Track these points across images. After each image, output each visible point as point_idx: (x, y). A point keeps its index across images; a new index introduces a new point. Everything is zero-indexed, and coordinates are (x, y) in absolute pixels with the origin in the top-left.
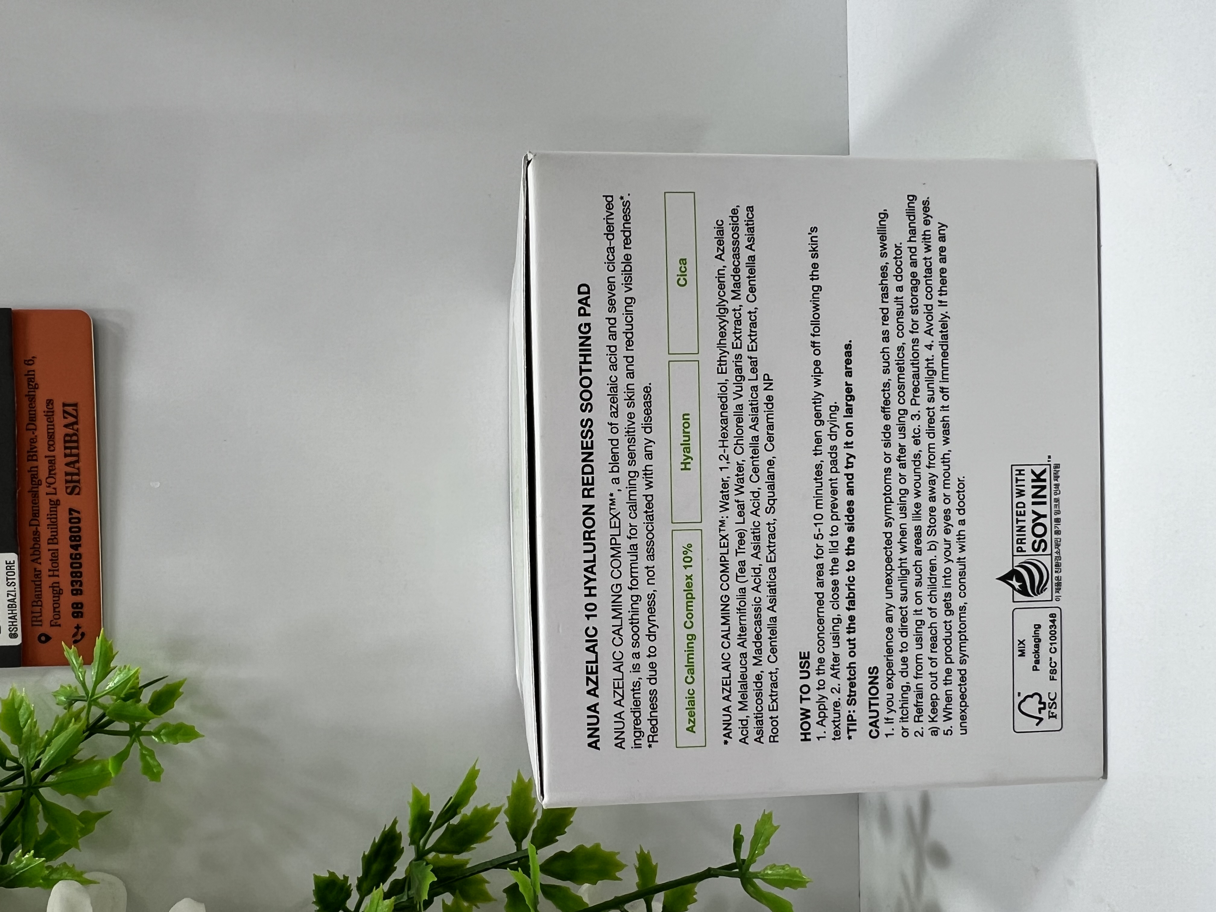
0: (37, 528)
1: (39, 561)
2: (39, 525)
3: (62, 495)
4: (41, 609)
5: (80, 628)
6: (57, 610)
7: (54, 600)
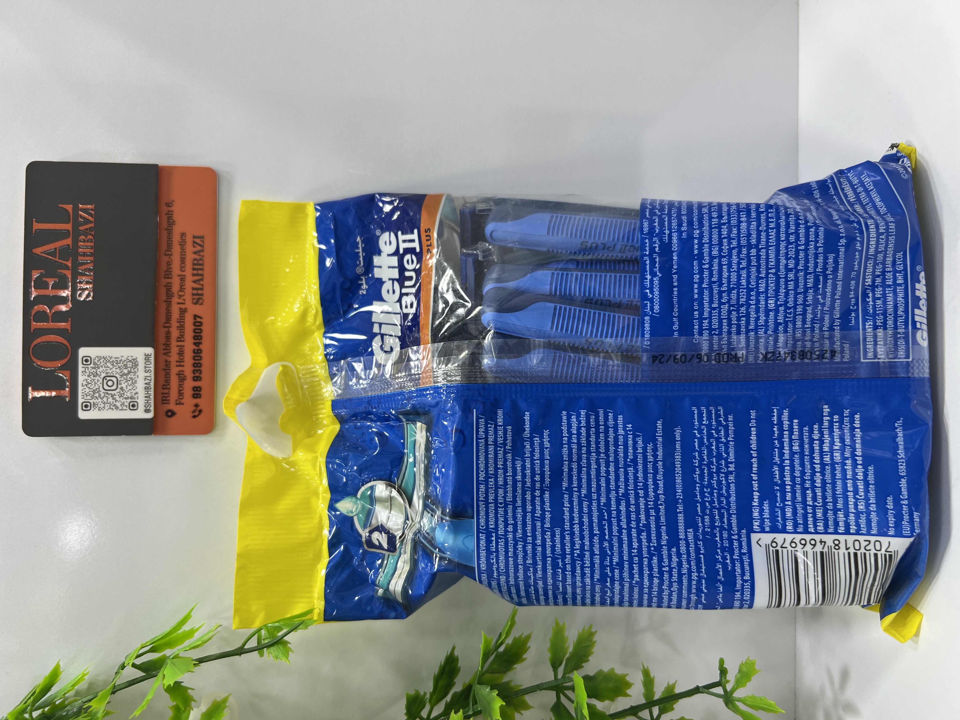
0: (169, 330)
1: (169, 354)
2: (170, 327)
3: (189, 305)
4: (169, 391)
5: (199, 406)
6: (182, 392)
7: (179, 385)
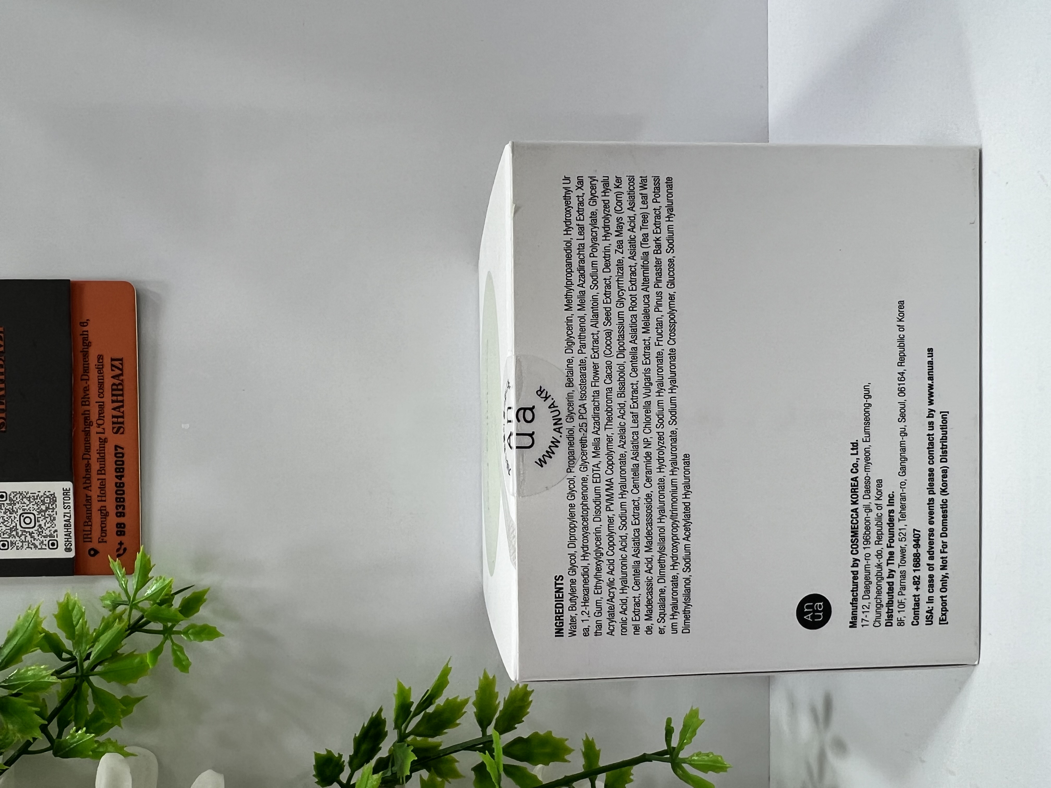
0: (88, 462)
1: (90, 488)
2: (90, 459)
3: (109, 434)
4: (91, 528)
5: (123, 544)
6: (104, 529)
7: (102, 521)
